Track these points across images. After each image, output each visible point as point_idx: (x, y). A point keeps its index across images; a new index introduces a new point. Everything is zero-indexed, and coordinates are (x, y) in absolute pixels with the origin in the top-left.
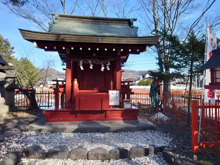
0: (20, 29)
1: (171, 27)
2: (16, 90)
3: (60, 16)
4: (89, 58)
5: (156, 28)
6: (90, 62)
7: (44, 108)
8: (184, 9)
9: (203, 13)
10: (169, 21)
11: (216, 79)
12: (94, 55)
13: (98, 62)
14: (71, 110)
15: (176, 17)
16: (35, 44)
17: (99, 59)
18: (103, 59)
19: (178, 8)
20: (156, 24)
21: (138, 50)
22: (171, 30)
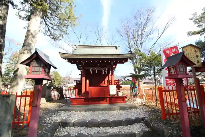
0: (59, 53)
1: (139, 49)
2: (52, 88)
3: (79, 46)
4: (95, 67)
5: (131, 50)
6: (96, 69)
7: (67, 98)
8: (145, 40)
9: (156, 41)
10: (138, 46)
11: (171, 73)
12: (98, 65)
13: (100, 69)
14: (85, 98)
15: (141, 44)
16: (67, 60)
17: (101, 67)
18: (103, 67)
19: (142, 40)
20: (130, 48)
21: (123, 61)
22: (139, 51)
